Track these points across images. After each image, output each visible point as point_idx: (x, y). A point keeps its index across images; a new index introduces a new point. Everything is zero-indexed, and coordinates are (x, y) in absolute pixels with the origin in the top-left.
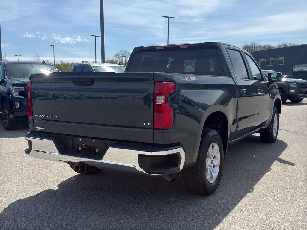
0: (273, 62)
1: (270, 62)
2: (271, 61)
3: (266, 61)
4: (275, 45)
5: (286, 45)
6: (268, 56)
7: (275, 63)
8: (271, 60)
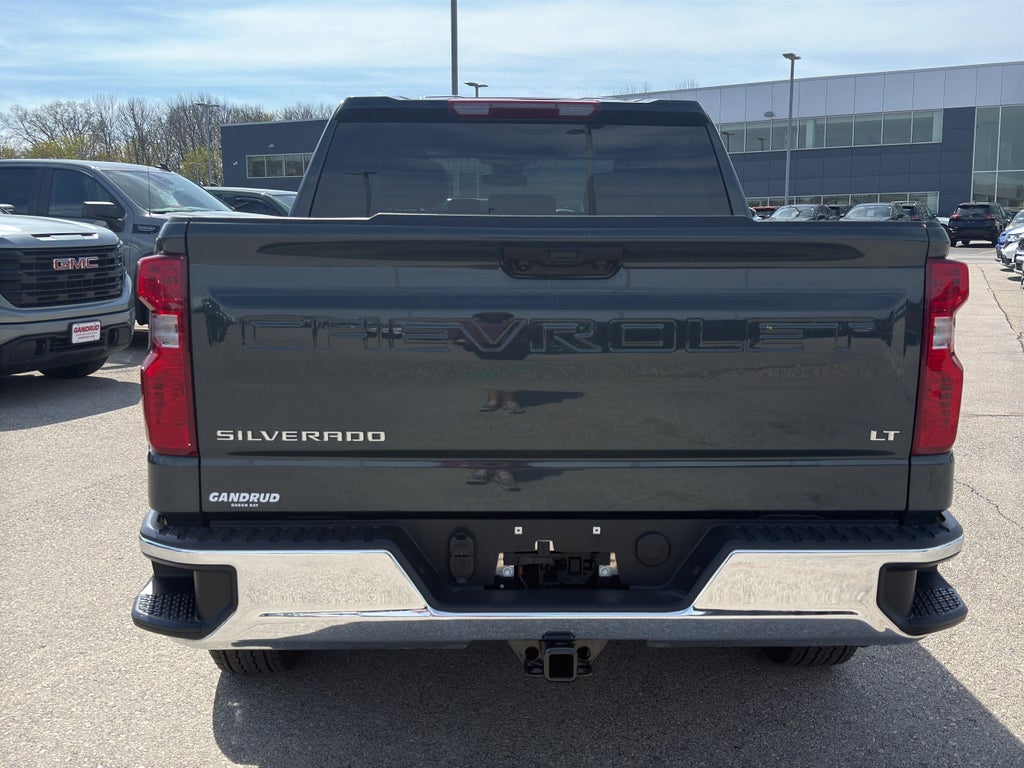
0: (288, 164)
1: (279, 164)
2: (284, 163)
3: (268, 162)
4: (275, 108)
5: (307, 112)
6: (272, 146)
7: (294, 171)
8: (282, 157)
